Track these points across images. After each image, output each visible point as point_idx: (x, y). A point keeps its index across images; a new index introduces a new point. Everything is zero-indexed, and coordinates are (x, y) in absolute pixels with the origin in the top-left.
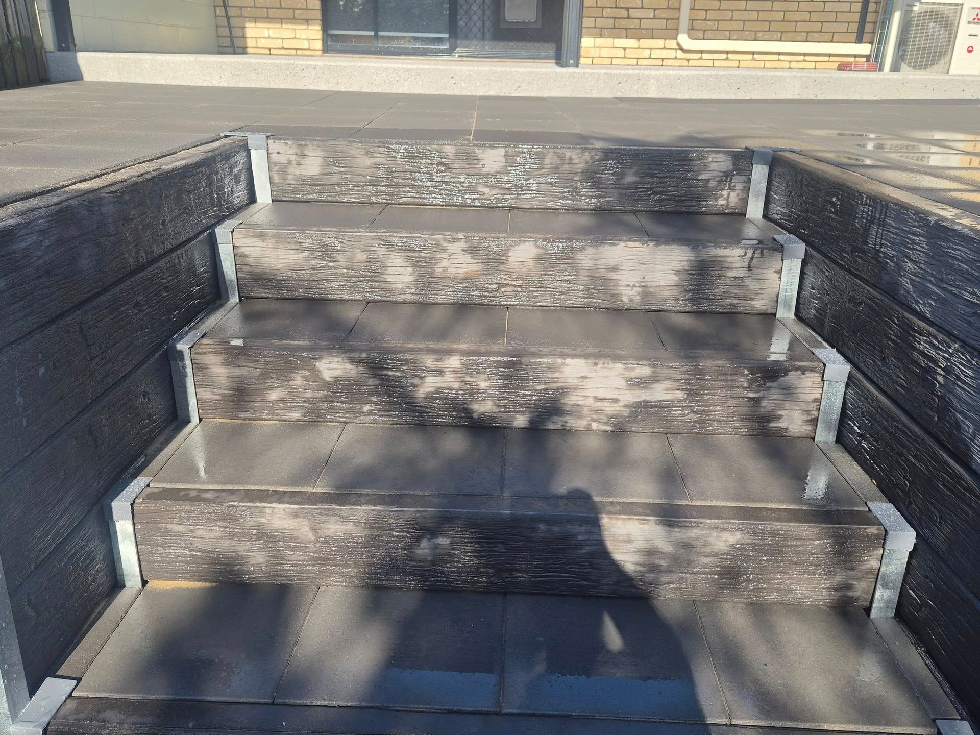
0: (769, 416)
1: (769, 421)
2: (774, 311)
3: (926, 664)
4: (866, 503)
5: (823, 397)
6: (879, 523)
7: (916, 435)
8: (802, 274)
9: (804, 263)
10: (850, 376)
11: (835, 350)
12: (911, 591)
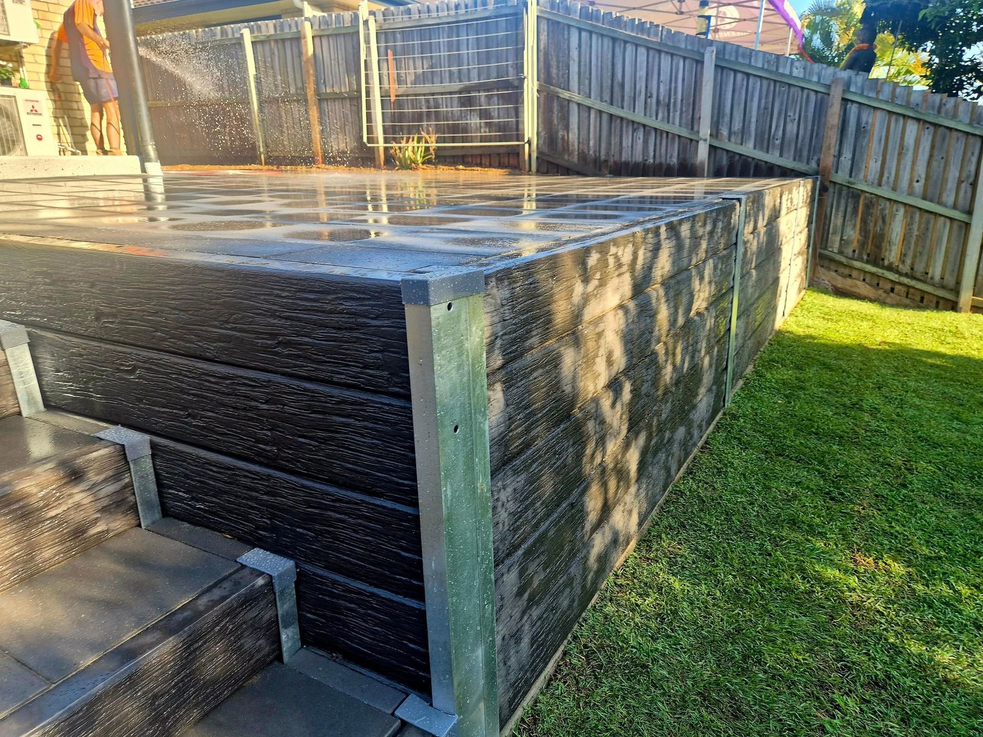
0: (83, 525)
1: (84, 531)
2: (17, 409)
3: (352, 670)
4: (236, 561)
5: (134, 479)
6: (258, 573)
7: (256, 473)
8: (35, 359)
9: (32, 347)
10: (153, 446)
11: (119, 426)
12: (309, 615)
